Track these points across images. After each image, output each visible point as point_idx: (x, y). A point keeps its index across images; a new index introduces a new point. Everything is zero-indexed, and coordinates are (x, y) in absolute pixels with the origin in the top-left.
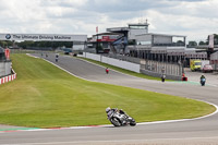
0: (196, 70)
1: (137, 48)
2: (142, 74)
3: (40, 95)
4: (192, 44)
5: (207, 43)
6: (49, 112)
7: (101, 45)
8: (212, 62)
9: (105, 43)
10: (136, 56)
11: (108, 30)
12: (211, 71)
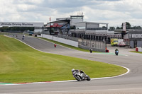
0: (114, 45)
1: (77, 31)
2: (80, 48)
3: (13, 61)
4: (112, 29)
5: (122, 28)
6: (19, 73)
7: (53, 29)
8: (125, 40)
9: (56, 28)
10: (76, 36)
11: (57, 19)
12: (124, 46)
